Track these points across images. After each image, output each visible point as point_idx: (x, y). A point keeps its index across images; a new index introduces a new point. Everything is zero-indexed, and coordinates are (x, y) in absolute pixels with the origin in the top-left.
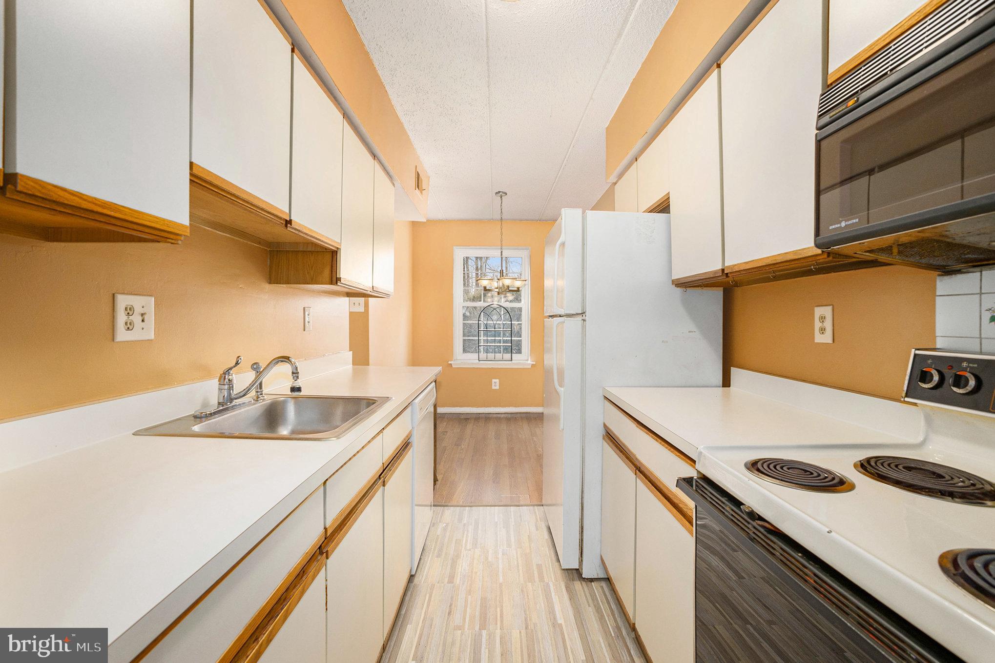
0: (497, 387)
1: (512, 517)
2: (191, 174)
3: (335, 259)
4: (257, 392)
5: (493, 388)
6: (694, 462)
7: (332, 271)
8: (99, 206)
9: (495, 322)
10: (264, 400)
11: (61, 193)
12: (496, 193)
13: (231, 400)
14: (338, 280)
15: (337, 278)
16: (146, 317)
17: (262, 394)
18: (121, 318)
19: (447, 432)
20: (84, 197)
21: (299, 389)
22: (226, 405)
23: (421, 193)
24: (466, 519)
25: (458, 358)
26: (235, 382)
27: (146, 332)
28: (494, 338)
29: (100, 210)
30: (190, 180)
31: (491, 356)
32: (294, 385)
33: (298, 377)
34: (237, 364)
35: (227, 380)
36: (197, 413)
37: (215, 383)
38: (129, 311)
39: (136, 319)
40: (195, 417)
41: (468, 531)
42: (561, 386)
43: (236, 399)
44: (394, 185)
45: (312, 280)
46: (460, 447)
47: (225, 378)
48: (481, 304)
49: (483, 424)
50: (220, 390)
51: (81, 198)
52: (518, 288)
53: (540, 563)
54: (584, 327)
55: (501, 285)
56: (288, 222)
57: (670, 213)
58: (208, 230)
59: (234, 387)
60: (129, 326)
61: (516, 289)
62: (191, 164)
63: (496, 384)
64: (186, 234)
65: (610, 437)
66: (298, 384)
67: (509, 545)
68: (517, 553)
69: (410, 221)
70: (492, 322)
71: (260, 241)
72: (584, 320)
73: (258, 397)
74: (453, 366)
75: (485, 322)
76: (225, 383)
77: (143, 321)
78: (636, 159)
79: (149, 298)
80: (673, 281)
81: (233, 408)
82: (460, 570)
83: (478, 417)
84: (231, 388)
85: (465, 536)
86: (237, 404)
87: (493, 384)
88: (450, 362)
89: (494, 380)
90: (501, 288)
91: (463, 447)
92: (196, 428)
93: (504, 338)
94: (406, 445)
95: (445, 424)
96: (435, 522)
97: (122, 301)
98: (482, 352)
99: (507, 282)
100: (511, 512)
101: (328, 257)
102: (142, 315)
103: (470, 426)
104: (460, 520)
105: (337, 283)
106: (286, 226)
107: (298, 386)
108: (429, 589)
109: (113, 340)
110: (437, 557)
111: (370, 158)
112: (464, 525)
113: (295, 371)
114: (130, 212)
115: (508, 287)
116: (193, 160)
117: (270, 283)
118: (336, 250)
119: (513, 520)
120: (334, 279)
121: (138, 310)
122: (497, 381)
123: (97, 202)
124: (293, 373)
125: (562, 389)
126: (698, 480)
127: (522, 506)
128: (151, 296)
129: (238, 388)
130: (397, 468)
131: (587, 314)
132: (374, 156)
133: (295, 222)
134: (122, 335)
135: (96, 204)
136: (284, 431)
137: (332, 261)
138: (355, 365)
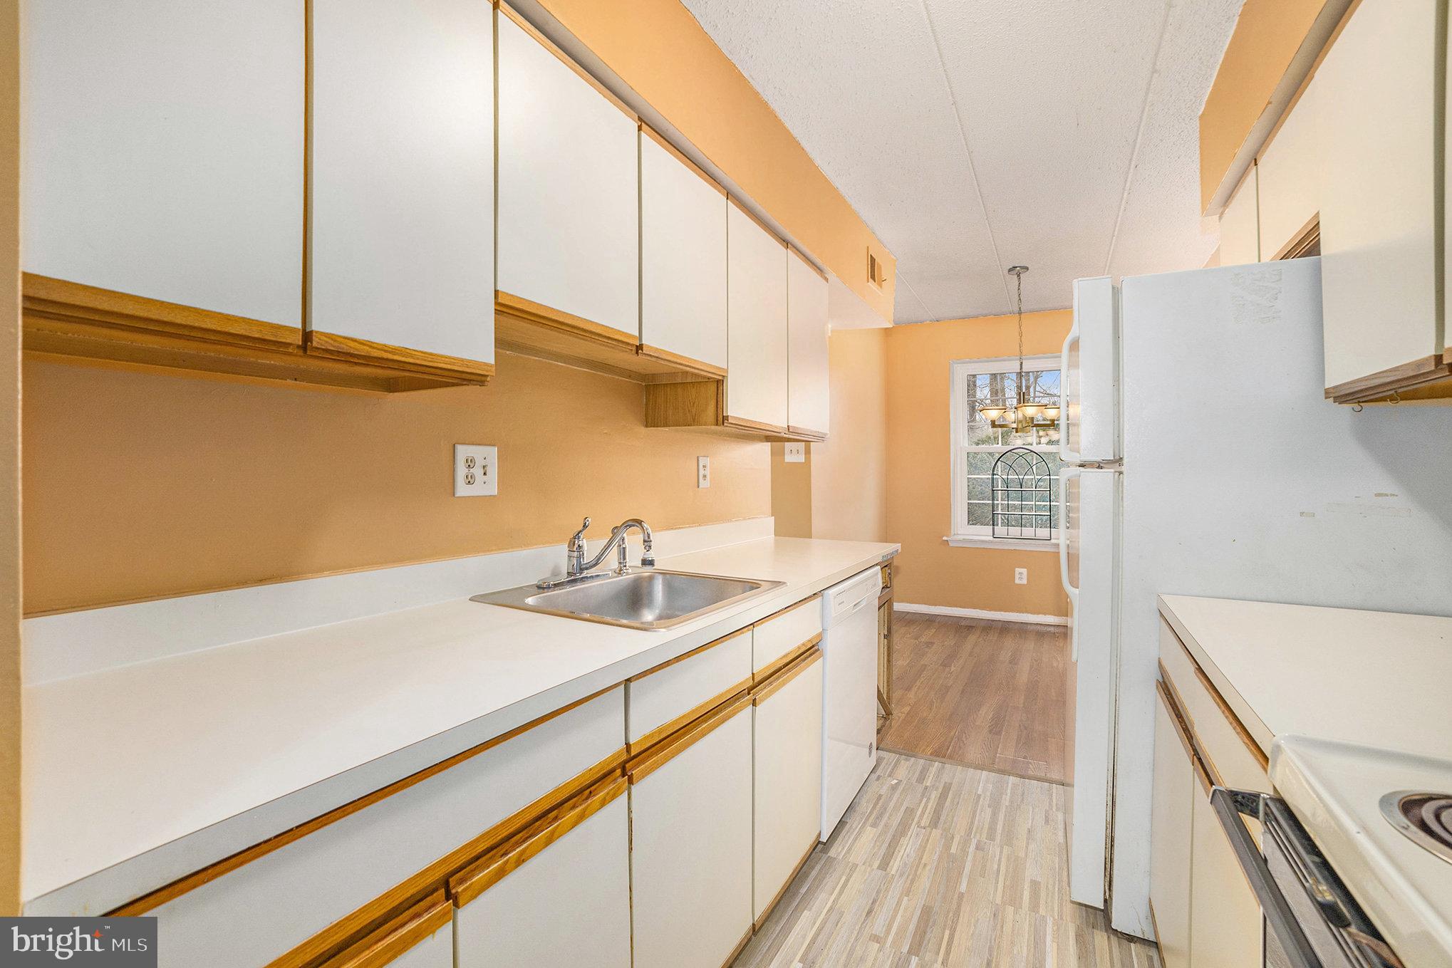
0: (1025, 581)
1: (1009, 791)
2: (497, 303)
3: (720, 391)
4: (620, 563)
5: (1017, 581)
6: (1266, 759)
7: (717, 407)
8: (390, 352)
9: (1021, 477)
10: (628, 574)
11: (352, 344)
12: (1010, 270)
13: (582, 570)
14: (725, 418)
15: (723, 416)
16: (488, 469)
17: (625, 566)
18: (461, 471)
19: (932, 643)
20: (375, 345)
21: (651, 563)
22: (577, 575)
23: (880, 285)
24: (929, 781)
25: (959, 533)
26: (585, 548)
27: (488, 486)
28: (1023, 503)
29: (390, 356)
30: (495, 310)
31: (1014, 531)
32: (646, 556)
33: (650, 547)
34: (585, 526)
35: (576, 546)
36: (541, 583)
37: (564, 548)
38: (470, 463)
39: (477, 471)
40: (539, 587)
41: (929, 799)
42: (1075, 584)
43: (587, 569)
44: (827, 280)
45: (694, 421)
46: (947, 669)
47: (574, 544)
48: (999, 448)
49: (996, 639)
50: (569, 557)
51: (371, 347)
52: (1053, 421)
53: (1039, 879)
54: (1118, 486)
55: (1020, 416)
56: (639, 348)
57: (1320, 255)
58: (562, 366)
59: (585, 555)
60: (470, 480)
61: (1049, 422)
62: (496, 292)
63: (1021, 576)
64: (491, 374)
65: (1166, 689)
66: (650, 555)
67: (991, 836)
68: (1001, 852)
69: (882, 329)
70: (1017, 477)
71: (630, 374)
72: (1121, 473)
73: (621, 570)
74: (951, 544)
75: (1005, 477)
76: (575, 549)
77: (485, 474)
78: (1256, 160)
79: (493, 448)
80: (1327, 393)
81: (583, 579)
82: (901, 854)
83: (988, 627)
84: (580, 557)
85: (922, 804)
86: (589, 575)
87: (1017, 576)
88: (945, 538)
89: (1018, 570)
90: (1021, 422)
91: (952, 669)
92: (530, 601)
93: (1037, 503)
94: (810, 651)
95: (934, 630)
96: (882, 775)
97: (463, 452)
98: (1000, 525)
99: (1030, 411)
100: (1008, 783)
101: (713, 387)
102: (484, 467)
103: (972, 638)
104: (921, 779)
105: (723, 424)
106: (637, 353)
107: (650, 559)
108: (848, 870)
109: (454, 495)
110: (872, 826)
111: (780, 248)
112: (926, 788)
113: (646, 538)
114: (423, 355)
115: (1032, 419)
116: (498, 288)
117: (647, 426)
118: (720, 378)
119: (1008, 797)
120: (721, 419)
121: (479, 462)
122: (1024, 571)
123: (386, 349)
124: (645, 541)
125: (1077, 591)
126: (1269, 802)
127: (1029, 778)
128: (493, 445)
129: (588, 557)
130: (784, 684)
131: (1125, 461)
132: (786, 243)
133: (649, 346)
134: (462, 490)
135: (386, 351)
136: (648, 616)
137: (717, 394)
138: (780, 536)
